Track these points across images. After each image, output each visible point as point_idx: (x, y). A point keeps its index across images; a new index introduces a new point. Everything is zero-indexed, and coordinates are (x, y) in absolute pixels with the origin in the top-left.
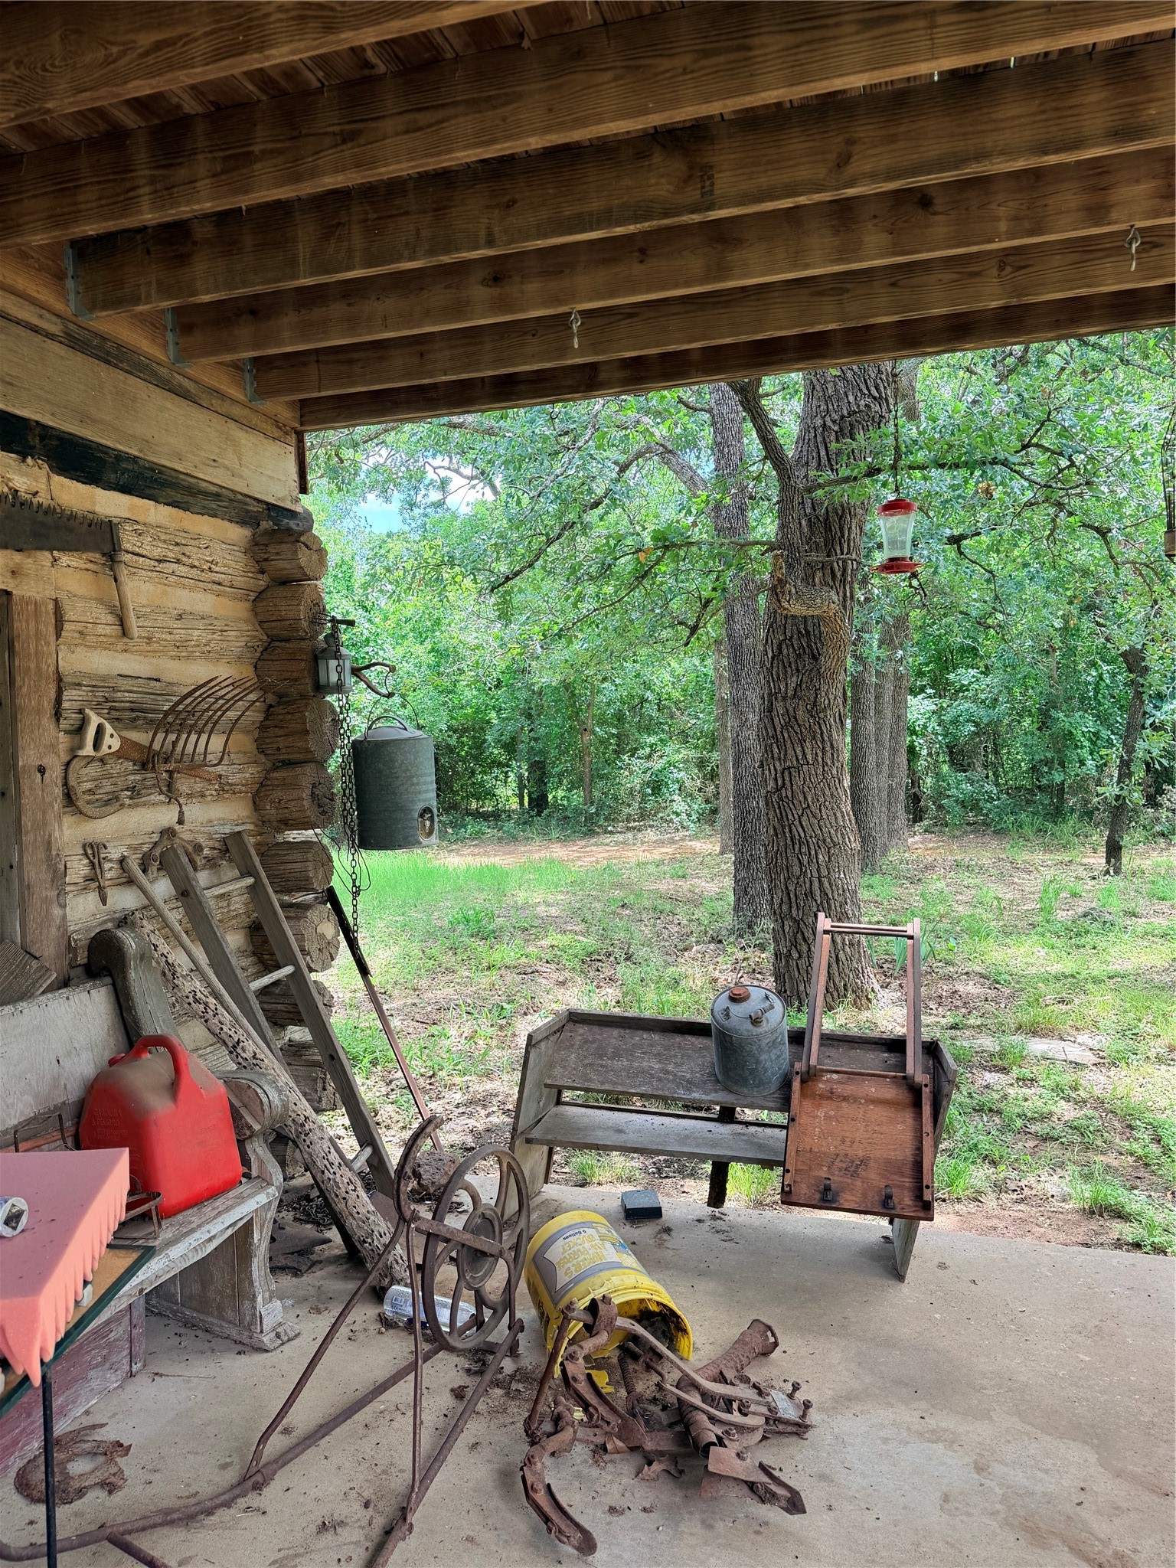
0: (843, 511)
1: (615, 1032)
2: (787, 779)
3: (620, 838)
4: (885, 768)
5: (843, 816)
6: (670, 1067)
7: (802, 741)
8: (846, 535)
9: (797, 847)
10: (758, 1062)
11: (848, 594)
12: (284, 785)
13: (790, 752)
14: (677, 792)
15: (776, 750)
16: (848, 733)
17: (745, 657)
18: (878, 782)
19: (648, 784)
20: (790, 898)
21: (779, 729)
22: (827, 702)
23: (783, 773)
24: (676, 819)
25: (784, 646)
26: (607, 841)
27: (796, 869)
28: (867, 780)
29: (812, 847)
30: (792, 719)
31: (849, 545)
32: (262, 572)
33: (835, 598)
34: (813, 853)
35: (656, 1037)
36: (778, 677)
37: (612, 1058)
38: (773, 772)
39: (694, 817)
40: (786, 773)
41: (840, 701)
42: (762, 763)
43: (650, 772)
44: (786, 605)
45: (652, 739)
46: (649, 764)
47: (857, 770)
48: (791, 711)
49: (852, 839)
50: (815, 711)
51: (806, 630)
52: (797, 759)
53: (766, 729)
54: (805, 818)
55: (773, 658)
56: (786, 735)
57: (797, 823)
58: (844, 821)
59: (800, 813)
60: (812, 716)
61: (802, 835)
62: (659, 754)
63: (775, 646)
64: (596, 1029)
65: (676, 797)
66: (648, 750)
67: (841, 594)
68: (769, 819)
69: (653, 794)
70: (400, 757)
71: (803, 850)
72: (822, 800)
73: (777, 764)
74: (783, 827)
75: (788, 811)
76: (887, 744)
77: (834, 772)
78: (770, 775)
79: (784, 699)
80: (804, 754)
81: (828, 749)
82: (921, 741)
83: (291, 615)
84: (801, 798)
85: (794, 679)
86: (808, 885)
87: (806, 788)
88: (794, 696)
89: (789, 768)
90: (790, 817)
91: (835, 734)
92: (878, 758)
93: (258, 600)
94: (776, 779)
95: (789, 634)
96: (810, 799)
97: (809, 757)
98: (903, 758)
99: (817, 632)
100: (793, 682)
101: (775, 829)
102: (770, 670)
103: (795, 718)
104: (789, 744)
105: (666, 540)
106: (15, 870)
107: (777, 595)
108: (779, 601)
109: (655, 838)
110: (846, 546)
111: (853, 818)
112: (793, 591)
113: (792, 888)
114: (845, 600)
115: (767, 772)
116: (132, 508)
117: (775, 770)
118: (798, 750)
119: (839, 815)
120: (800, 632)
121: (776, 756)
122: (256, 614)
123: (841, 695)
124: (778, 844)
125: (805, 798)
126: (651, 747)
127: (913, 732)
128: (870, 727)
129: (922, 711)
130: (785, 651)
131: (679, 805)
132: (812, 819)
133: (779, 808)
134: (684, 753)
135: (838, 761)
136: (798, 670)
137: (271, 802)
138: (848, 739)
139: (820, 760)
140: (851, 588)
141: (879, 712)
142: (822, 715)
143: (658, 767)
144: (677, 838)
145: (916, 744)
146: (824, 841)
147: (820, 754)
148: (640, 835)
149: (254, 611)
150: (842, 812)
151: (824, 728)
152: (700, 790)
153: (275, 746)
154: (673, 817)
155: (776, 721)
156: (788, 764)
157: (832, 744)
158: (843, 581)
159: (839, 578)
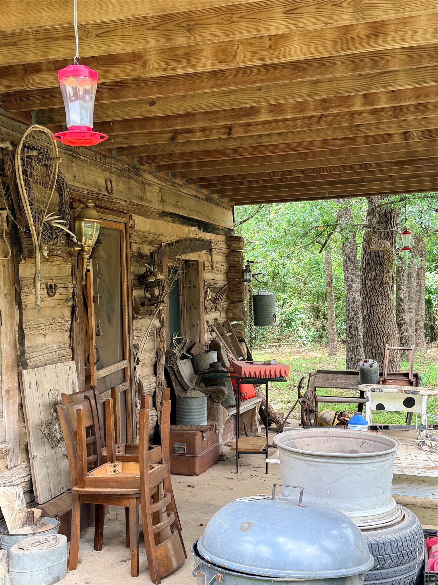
0: (391, 210)
1: (331, 375)
2: (372, 310)
3: (270, 351)
4: (413, 310)
5: (393, 324)
6: (347, 382)
7: (377, 296)
8: (393, 219)
9: (376, 336)
10: (371, 377)
11: (394, 241)
12: (235, 308)
13: (373, 300)
14: (300, 325)
15: (367, 299)
16: (395, 293)
17: (350, 260)
18: (410, 317)
19: (285, 321)
20: (373, 355)
21: (368, 291)
22: (386, 281)
23: (370, 308)
24: (300, 341)
25: (370, 260)
26: (263, 352)
27: (376, 344)
28: (404, 315)
29: (381, 335)
30: (373, 288)
31: (394, 223)
32: (229, 248)
33: (389, 244)
34: (382, 338)
35: (343, 376)
36: (368, 272)
37: (331, 380)
38: (366, 308)
39: (310, 339)
40: (371, 307)
41: (391, 281)
42: (362, 304)
43: (285, 314)
44: (372, 247)
45: (284, 296)
46: (284, 310)
47: (399, 311)
48: (373, 285)
49: (396, 333)
50: (382, 284)
51: (378, 254)
52: (376, 303)
53: (364, 291)
54: (379, 325)
55: (366, 265)
56: (371, 294)
57: (375, 326)
58: (393, 326)
59: (377, 323)
60: (381, 286)
61: (378, 331)
62: (289, 304)
63: (367, 260)
64: (325, 374)
65: (300, 328)
66: (282, 302)
67: (391, 241)
68: (365, 325)
69: (286, 327)
70: (268, 300)
71: (378, 337)
72: (385, 318)
73: (368, 304)
74: (370, 328)
75: (372, 322)
76: (415, 298)
77: (389, 307)
78: (365, 309)
79: (370, 280)
80: (378, 301)
81: (387, 299)
82: (435, 297)
83: (238, 260)
84: (377, 317)
85: (374, 273)
86: (380, 350)
87: (379, 314)
88: (374, 279)
89: (372, 306)
90: (373, 324)
91: (389, 293)
92: (410, 305)
93: (227, 256)
94: (367, 310)
95: (372, 256)
96: (380, 318)
97: (380, 302)
98: (423, 306)
99: (382, 255)
100: (374, 274)
101: (367, 329)
102: (365, 269)
103: (375, 287)
104: (372, 297)
105: (328, 223)
106: (198, 326)
107: (368, 243)
108: (369, 246)
109: (289, 351)
110: (393, 223)
111: (396, 325)
112: (374, 242)
113: (374, 351)
114: (392, 243)
115: (364, 308)
116: (210, 236)
117: (367, 307)
118: (376, 299)
119: (391, 324)
120: (376, 255)
121: (367, 301)
122: (227, 260)
123: (391, 279)
124: (368, 335)
125: (379, 317)
126: (283, 300)
127: (431, 292)
128: (405, 289)
129: (435, 281)
130: (370, 262)
131: (302, 332)
132: (381, 325)
133: (369, 321)
134: (303, 304)
135: (391, 303)
136: (375, 270)
137: (231, 313)
138: (395, 296)
139: (384, 303)
140: (395, 239)
141: (410, 282)
142: (384, 286)
143: (289, 311)
144: (301, 351)
145: (432, 298)
146: (386, 333)
147: (384, 301)
148: (280, 349)
149: (226, 259)
150: (392, 323)
151: (385, 291)
152: (313, 324)
153: (232, 297)
154: (299, 339)
155: (367, 288)
156: (372, 304)
157: (388, 297)
158: (392, 236)
159: (390, 236)
